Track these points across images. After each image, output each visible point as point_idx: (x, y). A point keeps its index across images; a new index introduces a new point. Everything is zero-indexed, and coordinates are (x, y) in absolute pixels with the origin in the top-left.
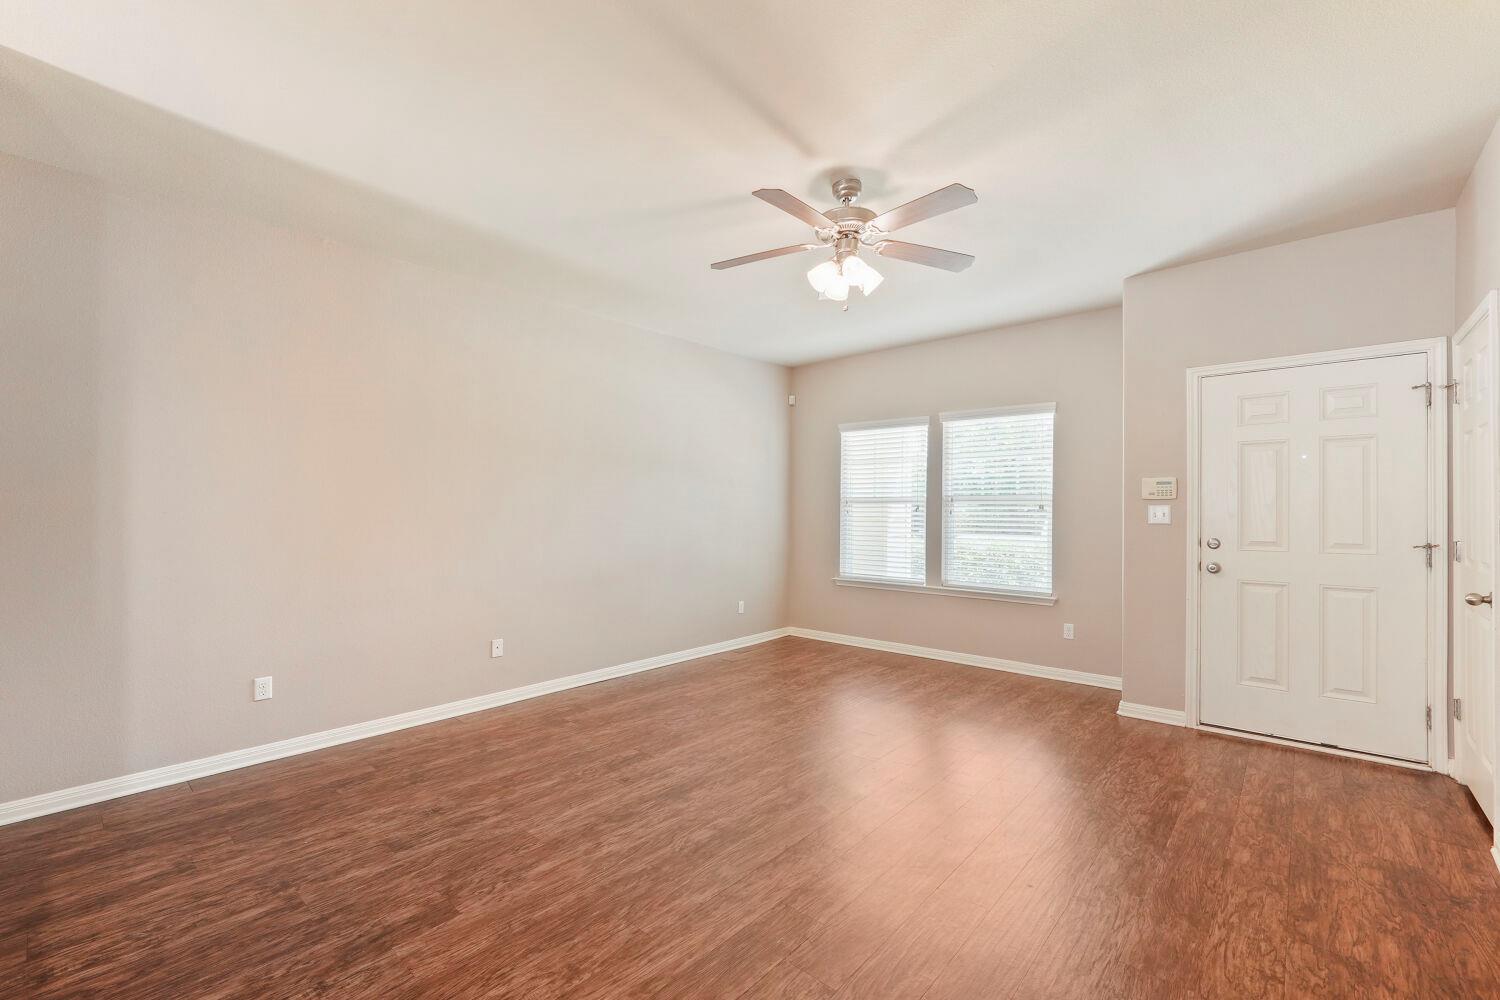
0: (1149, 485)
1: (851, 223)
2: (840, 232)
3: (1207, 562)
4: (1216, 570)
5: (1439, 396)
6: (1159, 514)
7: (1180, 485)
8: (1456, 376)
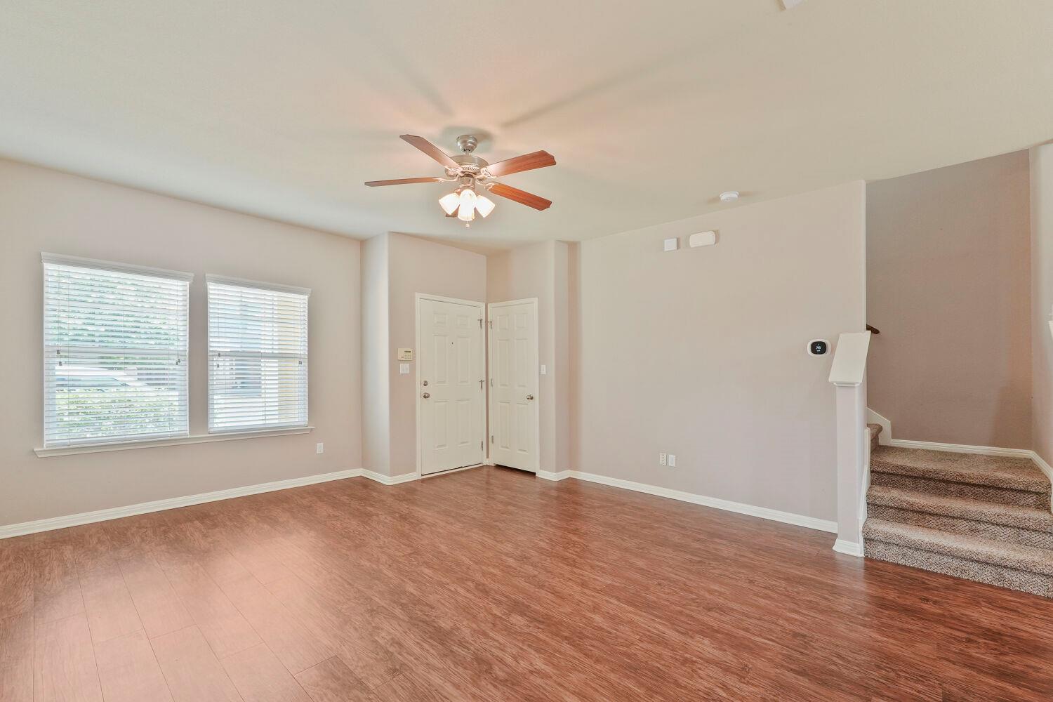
1: (472, 167)
2: (463, 172)
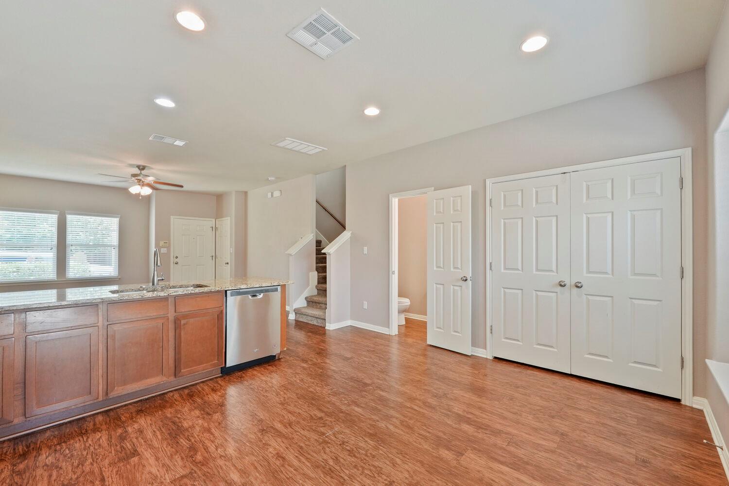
0: (161, 243)
3: (175, 262)
5: (214, 229)
6: (164, 250)
8: (217, 226)
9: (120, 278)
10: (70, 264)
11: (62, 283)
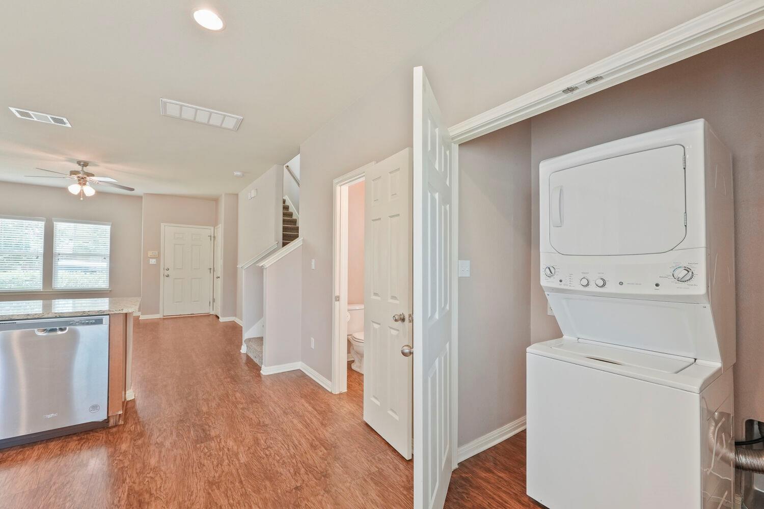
0: (150, 254)
3: (166, 274)
4: (168, 276)
5: (212, 238)
6: (153, 261)
7: (159, 253)
8: (215, 235)
9: (110, 291)
10: (59, 273)
11: (48, 294)
